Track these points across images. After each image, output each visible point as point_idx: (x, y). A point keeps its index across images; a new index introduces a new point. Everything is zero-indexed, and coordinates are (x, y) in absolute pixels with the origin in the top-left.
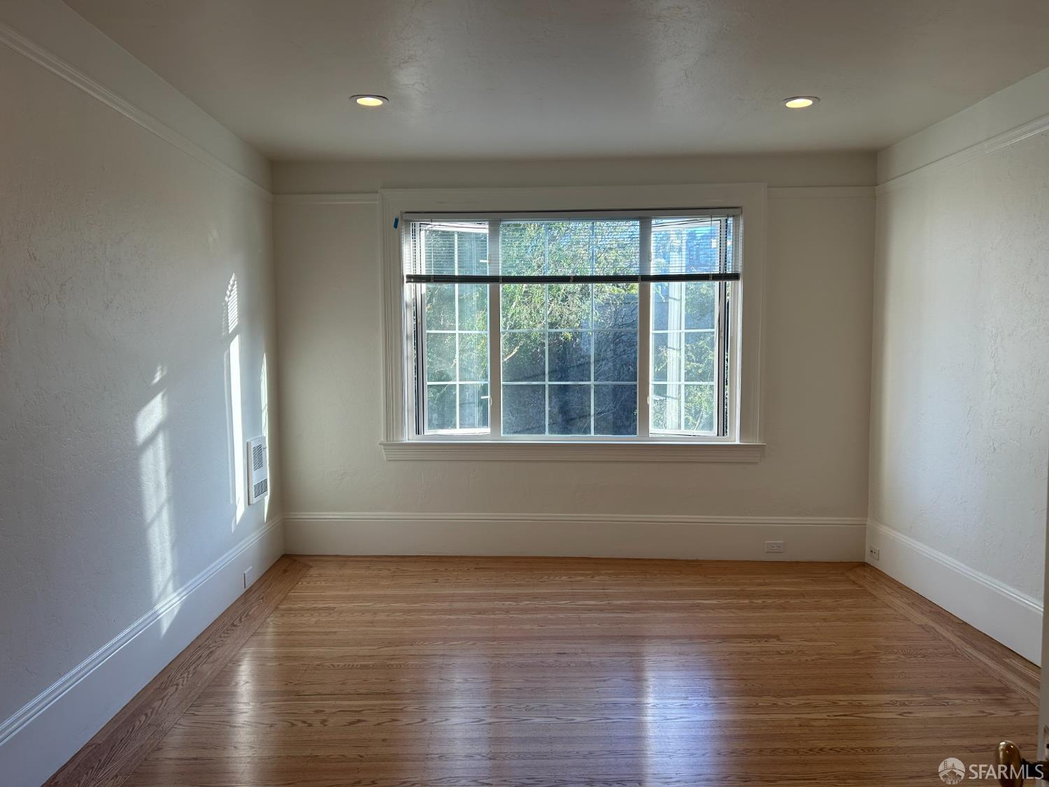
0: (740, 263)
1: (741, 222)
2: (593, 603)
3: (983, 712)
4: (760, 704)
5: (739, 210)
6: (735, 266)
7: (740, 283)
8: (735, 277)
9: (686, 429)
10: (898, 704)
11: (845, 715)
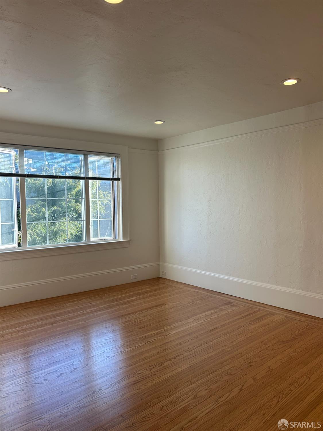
0: (120, 174)
1: (119, 159)
2: (93, 309)
3: (233, 309)
4: (184, 323)
5: (119, 155)
6: (118, 175)
7: (120, 182)
8: (118, 179)
9: (100, 237)
10: (214, 313)
11: (207, 319)
